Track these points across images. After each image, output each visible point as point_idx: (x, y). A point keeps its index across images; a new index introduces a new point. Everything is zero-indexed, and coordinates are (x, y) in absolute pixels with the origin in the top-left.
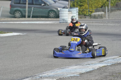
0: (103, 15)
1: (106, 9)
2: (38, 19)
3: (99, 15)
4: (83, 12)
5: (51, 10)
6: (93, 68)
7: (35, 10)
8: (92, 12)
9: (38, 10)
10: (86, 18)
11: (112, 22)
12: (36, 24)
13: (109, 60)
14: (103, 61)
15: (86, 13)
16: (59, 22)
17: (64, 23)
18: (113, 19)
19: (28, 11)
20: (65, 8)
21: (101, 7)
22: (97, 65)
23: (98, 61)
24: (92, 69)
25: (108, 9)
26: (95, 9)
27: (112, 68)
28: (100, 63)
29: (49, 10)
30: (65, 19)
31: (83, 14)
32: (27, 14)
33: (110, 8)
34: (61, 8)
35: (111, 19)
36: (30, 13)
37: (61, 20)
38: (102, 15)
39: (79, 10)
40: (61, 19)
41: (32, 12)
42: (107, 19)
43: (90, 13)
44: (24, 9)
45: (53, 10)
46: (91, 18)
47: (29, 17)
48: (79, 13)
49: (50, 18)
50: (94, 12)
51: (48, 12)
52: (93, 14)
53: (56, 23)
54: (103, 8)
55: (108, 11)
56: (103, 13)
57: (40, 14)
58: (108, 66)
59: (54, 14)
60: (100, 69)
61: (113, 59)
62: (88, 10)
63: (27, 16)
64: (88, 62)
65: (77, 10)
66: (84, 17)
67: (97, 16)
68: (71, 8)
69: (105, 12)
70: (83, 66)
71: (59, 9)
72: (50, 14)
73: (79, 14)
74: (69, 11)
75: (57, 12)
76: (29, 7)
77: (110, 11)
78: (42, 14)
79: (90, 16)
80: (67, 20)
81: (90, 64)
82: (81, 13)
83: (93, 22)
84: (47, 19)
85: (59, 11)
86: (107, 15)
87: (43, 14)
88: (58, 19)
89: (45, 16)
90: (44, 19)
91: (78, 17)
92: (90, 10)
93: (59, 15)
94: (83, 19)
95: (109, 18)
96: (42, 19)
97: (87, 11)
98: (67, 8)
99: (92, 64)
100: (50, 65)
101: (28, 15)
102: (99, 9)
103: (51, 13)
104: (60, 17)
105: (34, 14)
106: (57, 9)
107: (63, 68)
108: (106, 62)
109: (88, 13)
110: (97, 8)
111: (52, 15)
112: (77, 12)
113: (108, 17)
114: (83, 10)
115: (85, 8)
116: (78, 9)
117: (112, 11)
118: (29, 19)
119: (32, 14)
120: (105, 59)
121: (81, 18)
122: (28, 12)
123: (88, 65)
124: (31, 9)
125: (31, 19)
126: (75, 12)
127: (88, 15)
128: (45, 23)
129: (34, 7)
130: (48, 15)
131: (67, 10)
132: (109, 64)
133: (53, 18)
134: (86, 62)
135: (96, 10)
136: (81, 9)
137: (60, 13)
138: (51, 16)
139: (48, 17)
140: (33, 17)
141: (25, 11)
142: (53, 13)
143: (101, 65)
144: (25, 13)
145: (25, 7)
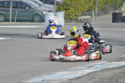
1: (92, 13)
2: (23, 23)
3: (85, 19)
4: (69, 16)
5: (36, 14)
6: (82, 74)
7: (19, 14)
8: (78, 16)
9: (22, 14)
10: (72, 22)
11: (99, 26)
12: (21, 28)
13: (98, 66)
14: (91, 67)
15: (72, 17)
16: (44, 26)
18: (100, 23)
19: (12, 14)
20: (51, 12)
21: (88, 11)
22: (86, 70)
23: (87, 67)
24: (80, 75)
25: (95, 13)
26: (81, 13)
27: (101, 74)
28: (89, 68)
29: (34, 13)
31: (69, 18)
32: (11, 18)
33: (96, 12)
34: (46, 12)
35: (98, 23)
36: (15, 17)
38: (88, 19)
39: (65, 14)
40: (46, 23)
41: (16, 16)
42: (94, 23)
43: (76, 17)
44: (8, 13)
45: (38, 14)
46: (77, 22)
47: (13, 21)
48: (65, 16)
49: (35, 22)
50: (80, 16)
51: (33, 16)
52: (79, 18)
53: (41, 27)
54: (90, 12)
55: (95, 15)
56: (89, 17)
57: (25, 18)
58: (97, 71)
59: (39, 18)
60: (89, 74)
61: (102, 64)
62: (74, 13)
63: (11, 20)
64: (77, 67)
65: (63, 14)
66: (70, 21)
67: (83, 20)
68: (57, 11)
69: (92, 16)
70: (71, 72)
71: (44, 13)
72: (35, 18)
73: (65, 19)
74: (54, 15)
75: (42, 16)
76: (13, 11)
77: (97, 15)
78: (26, 18)
79: (76, 20)
81: (78, 69)
82: (67, 17)
83: (79, 26)
84: (32, 23)
85: (44, 15)
86: (94, 19)
87: (28, 18)
88: (43, 23)
89: (30, 20)
90: (29, 23)
91: (64, 21)
92: (76, 14)
93: (44, 19)
94: (69, 23)
95: (96, 22)
96: (27, 23)
97: (73, 15)
98: (53, 12)
99: (81, 70)
100: (37, 70)
101: (12, 18)
102: (85, 12)
103: (36, 17)
104: (45, 21)
105: (18, 18)
106: (42, 13)
107: (51, 74)
108: (95, 67)
109: (74, 17)
110: (84, 12)
111: (37, 18)
112: (63, 16)
113: (94, 21)
114: (69, 14)
115: (72, 12)
116: (64, 12)
117: (98, 15)
118: (13, 23)
119: (16, 17)
120: (94, 65)
121: (67, 22)
122: (12, 16)
123: (76, 71)
124: (15, 13)
125: (15, 23)
126: (61, 16)
127: (74, 19)
128: (30, 27)
129: (18, 11)
130: (33, 19)
131: (53, 14)
132: (98, 70)
133: (38, 22)
134: (74, 67)
135: (83, 13)
136: (67, 13)
137: (45, 16)
138: (36, 20)
139: (33, 20)
140: (17, 21)
141: (9, 15)
142: (38, 17)
143: (90, 71)
144: (9, 17)
145: (9, 11)
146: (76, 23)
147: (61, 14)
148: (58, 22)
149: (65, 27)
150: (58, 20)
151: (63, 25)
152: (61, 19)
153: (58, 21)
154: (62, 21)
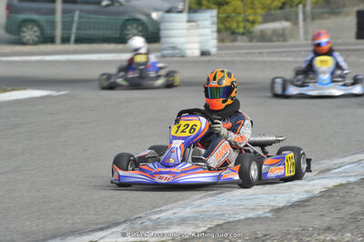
0: (287, 32)
2: (95, 46)
3: (275, 32)
4: (228, 25)
6: (307, 192)
8: (253, 22)
10: (235, 40)
14: (328, 170)
15: (238, 27)
16: (159, 54)
17: (175, 58)
19: (63, 22)
21: (281, 8)
22: (316, 182)
24: (305, 196)
26: (264, 12)
30: (178, 46)
31: (228, 29)
32: (58, 33)
33: (308, 8)
36: (70, 29)
37: (165, 49)
38: (284, 29)
40: (165, 46)
41: (75, 26)
42: (303, 42)
43: (248, 25)
45: (136, 20)
46: (251, 41)
47: (65, 40)
50: (260, 23)
52: (258, 28)
55: (304, 20)
56: (286, 24)
57: (101, 32)
59: (140, 31)
60: (328, 193)
66: (232, 37)
67: (270, 33)
71: (154, 15)
72: (127, 32)
73: (219, 31)
74: (188, 22)
75: (149, 25)
77: (309, 20)
78: (105, 32)
79: (249, 34)
80: (182, 48)
82: (222, 26)
84: (120, 46)
86: (301, 30)
88: (155, 46)
90: (112, 46)
91: (218, 39)
92: (249, 18)
94: (229, 44)
95: (307, 40)
96: (106, 46)
97: (240, 19)
101: (63, 34)
102: (273, 11)
103: (129, 27)
104: (163, 40)
105: (82, 32)
106: (148, 16)
109: (242, 25)
110: (270, 9)
111: (133, 32)
112: (213, 24)
113: (304, 37)
114: (227, 17)
119: (74, 30)
121: (223, 40)
122: (63, 26)
126: (208, 23)
127: (242, 30)
135: (267, 15)
137: (163, 26)
140: (79, 40)
141: (53, 23)
142: (137, 27)
148: (200, 42)
149: (220, 56)
150: (200, 36)
151: (213, 50)
152: (207, 31)
153: (197, 39)
154: (208, 38)
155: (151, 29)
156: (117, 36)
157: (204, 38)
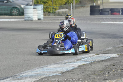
2: (2, 16)
3: (63, 12)
4: (47, 10)
6: (73, 67)
8: (56, 9)
10: (50, 15)
12: (1, 22)
13: (87, 58)
14: (80, 59)
15: (50, 10)
16: (24, 19)
17: (29, 21)
21: (65, 5)
22: (76, 63)
23: (75, 60)
24: (72, 68)
26: (59, 6)
27: (92, 67)
28: (78, 61)
29: (12, 7)
30: (30, 17)
37: (26, 18)
38: (66, 12)
43: (54, 10)
49: (14, 15)
50: (58, 9)
52: (57, 11)
53: (21, 21)
54: (67, 5)
55: (73, 9)
56: (67, 10)
58: (87, 64)
59: (17, 12)
60: (80, 67)
61: (90, 57)
64: (66, 60)
66: (48, 14)
67: (61, 13)
69: (70, 10)
70: (62, 65)
71: (22, 6)
72: (13, 12)
73: (44, 12)
78: (5, 11)
79: (54, 13)
80: (32, 17)
81: (68, 62)
82: (45, 10)
83: (58, 19)
86: (72, 12)
88: (22, 17)
89: (9, 14)
91: (43, 14)
92: (54, 7)
97: (51, 8)
99: (70, 63)
103: (14, 10)
104: (25, 15)
106: (20, 6)
108: (84, 60)
109: (52, 10)
110: (61, 5)
111: (15, 12)
112: (42, 9)
114: (47, 7)
115: (50, 5)
117: (76, 8)
123: (66, 64)
126: (40, 9)
127: (52, 12)
128: (9, 21)
132: (88, 63)
133: (16, 15)
134: (63, 60)
137: (25, 10)
138: (14, 13)
142: (16, 10)
146: (54, 16)
147: (40, 8)
148: (38, 16)
149: (44, 20)
150: (38, 13)
151: (42, 18)
152: (40, 12)
154: (41, 14)
155: (21, 11)
156: (10, 13)
157: (39, 14)
